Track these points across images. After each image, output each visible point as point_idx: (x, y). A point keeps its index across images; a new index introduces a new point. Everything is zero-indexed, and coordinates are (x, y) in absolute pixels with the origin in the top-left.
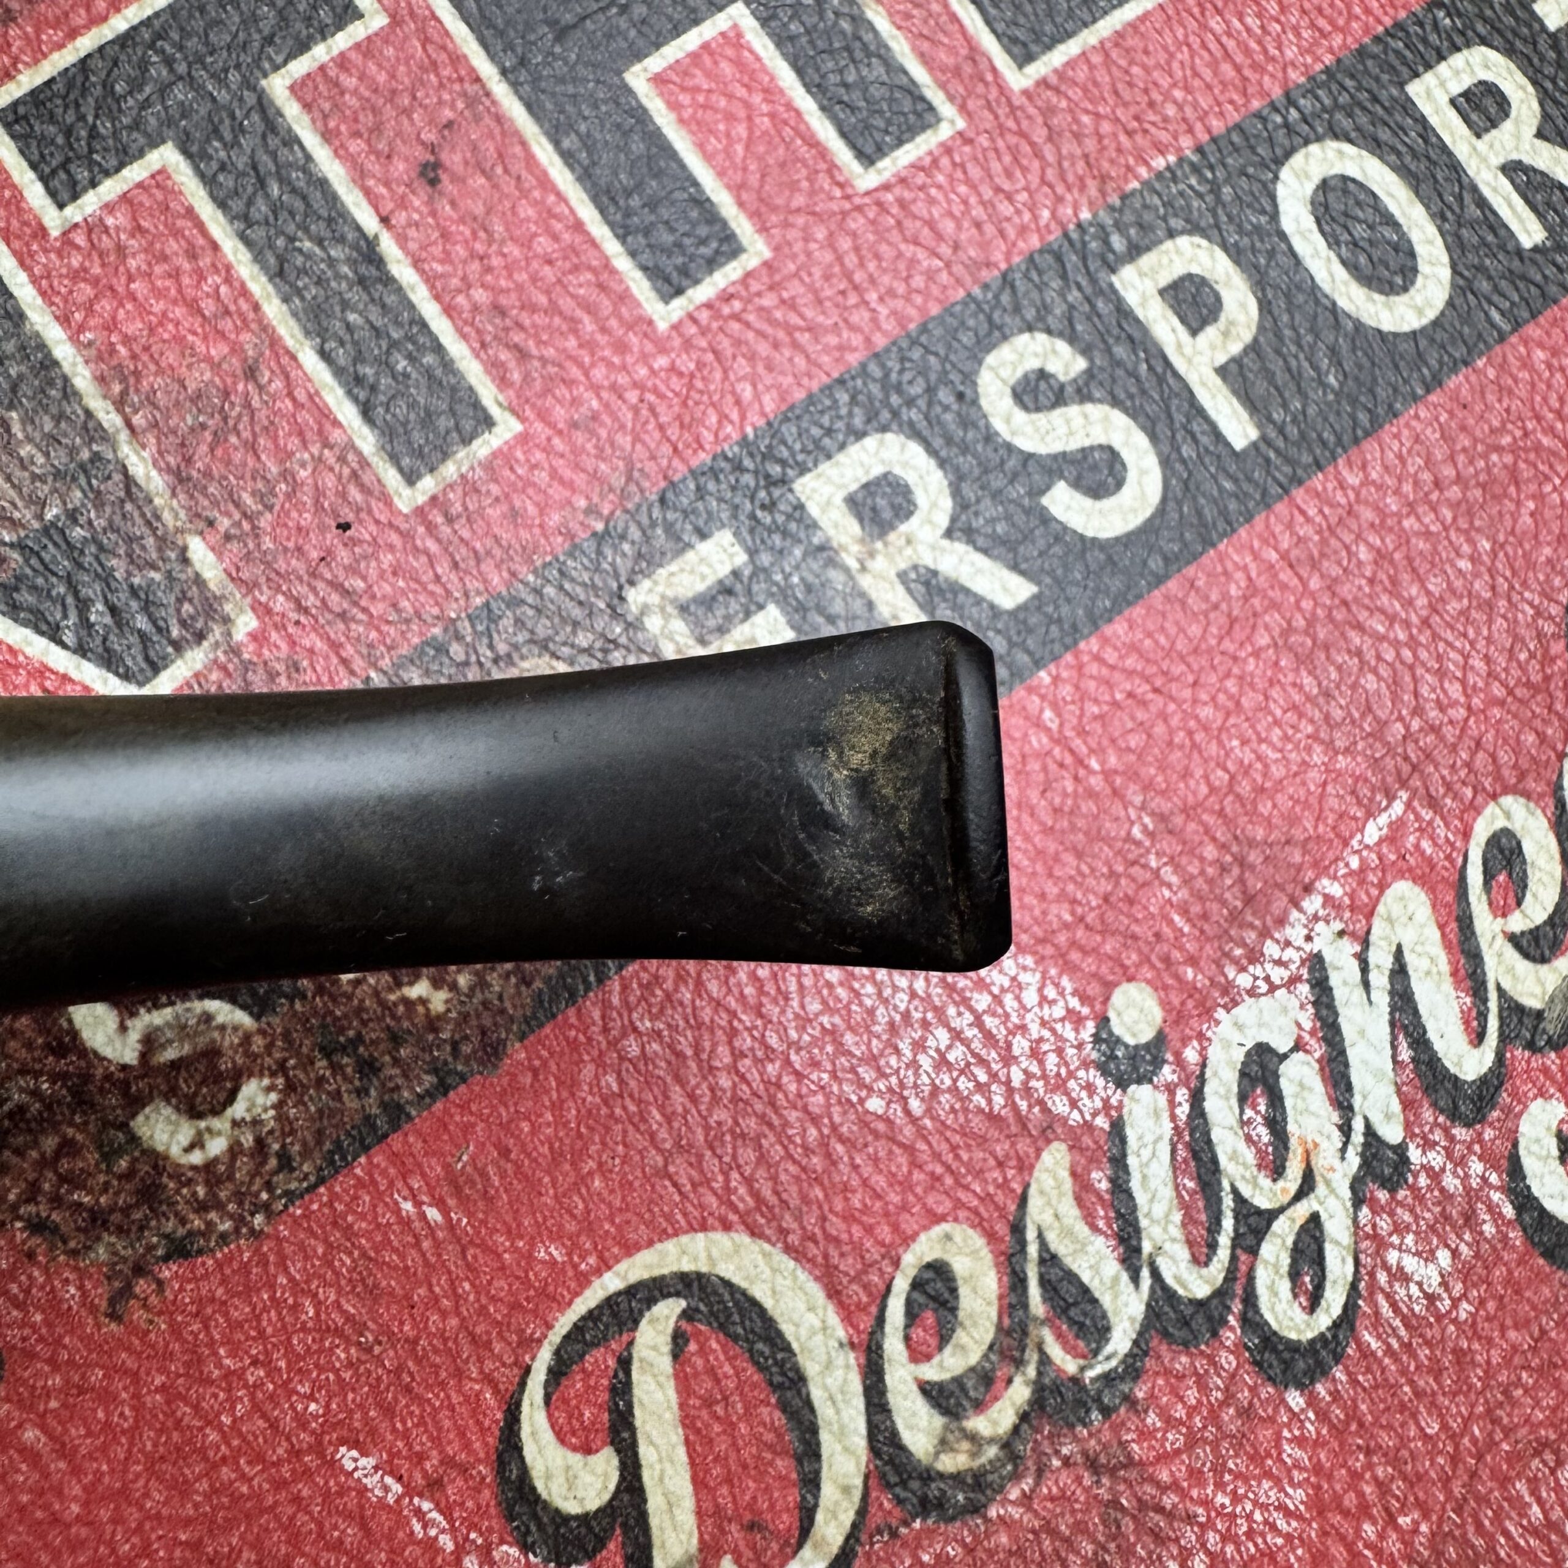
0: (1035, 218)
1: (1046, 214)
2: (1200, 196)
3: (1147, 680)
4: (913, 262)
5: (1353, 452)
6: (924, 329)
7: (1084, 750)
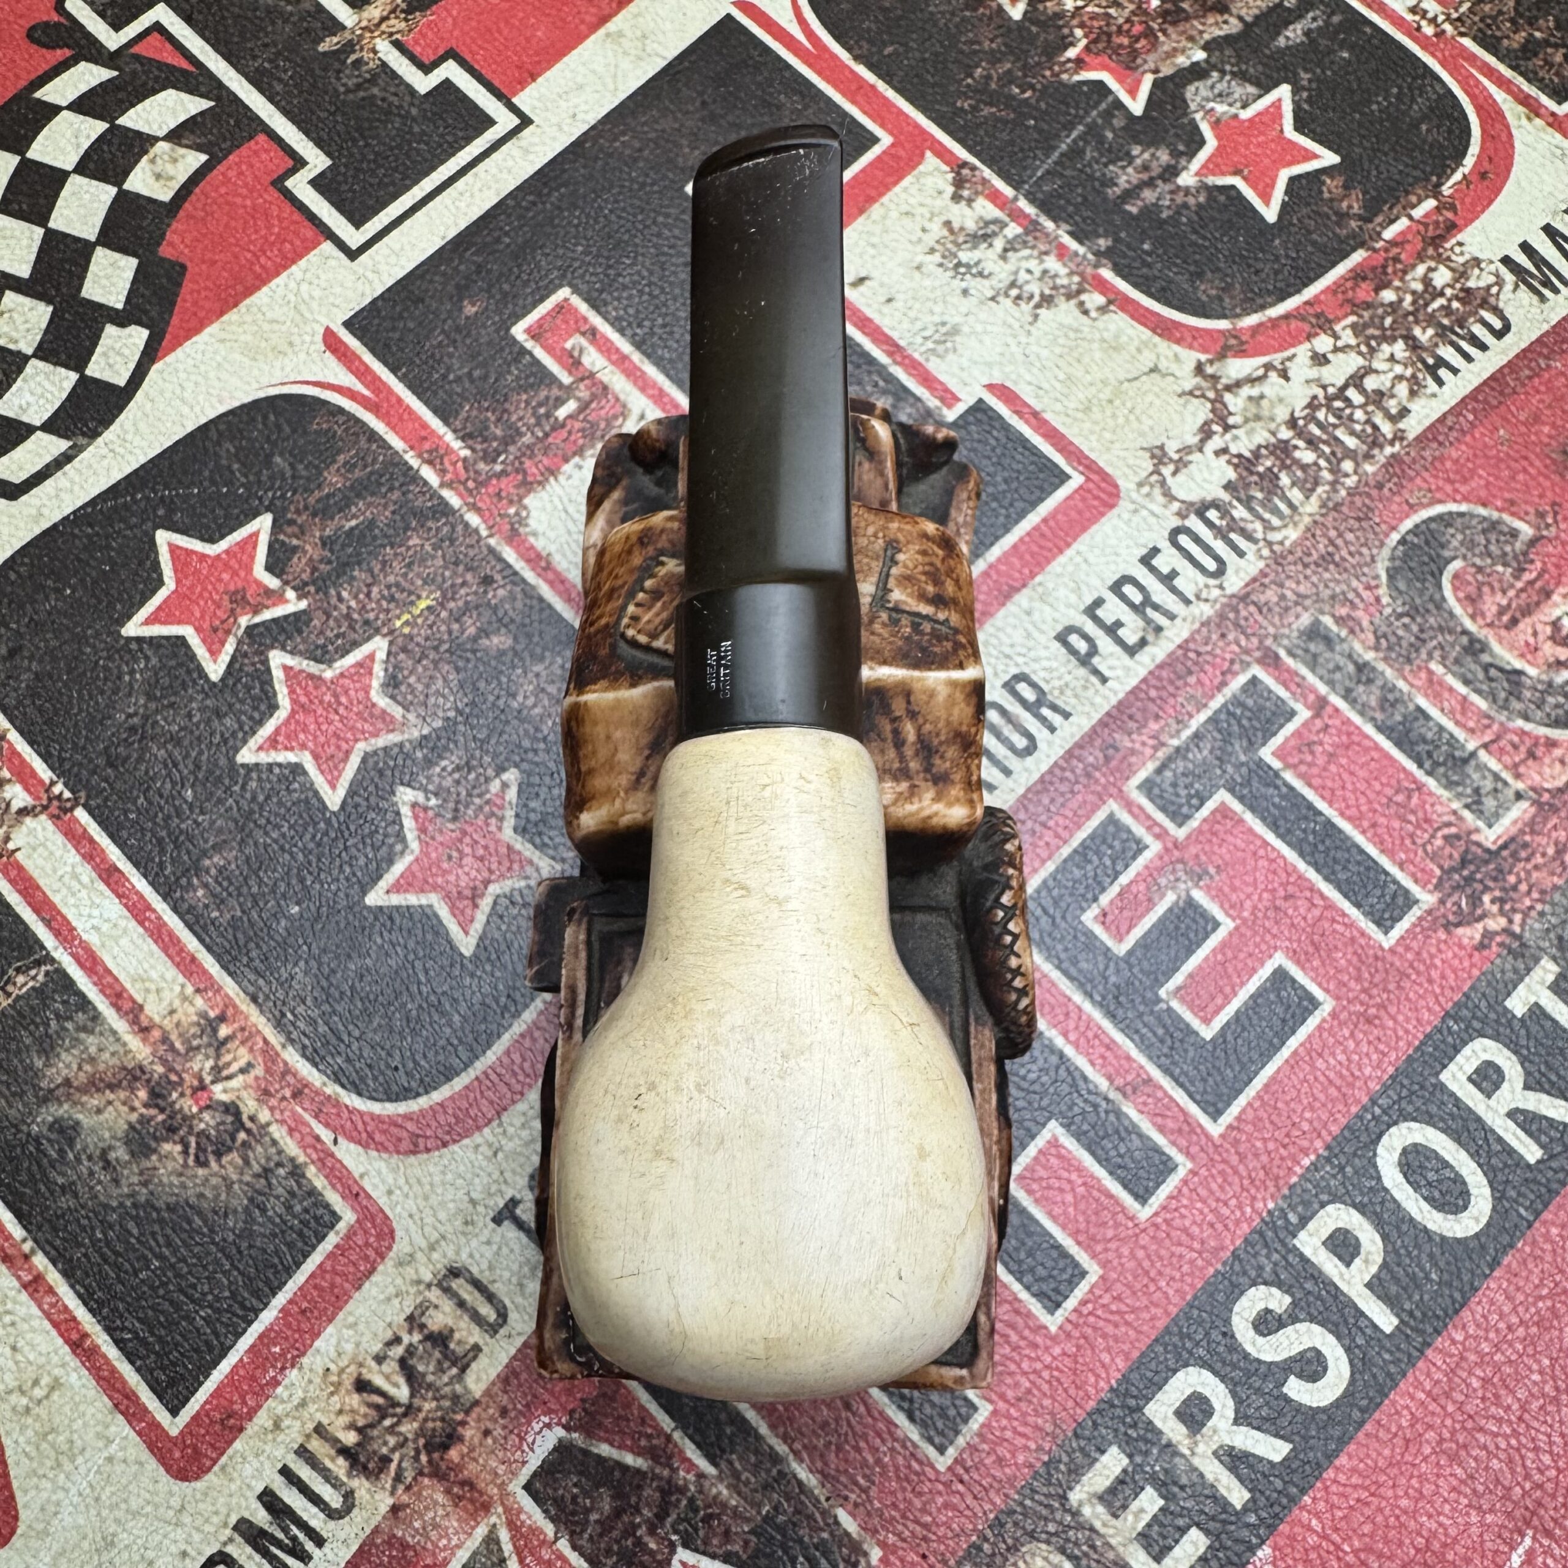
0: (1243, 1213)
1: (1248, 1210)
2: (1334, 1176)
3: (1366, 1488)
4: (1181, 1256)
5: (1456, 1319)
6: (1195, 1297)
7: (1338, 1540)
